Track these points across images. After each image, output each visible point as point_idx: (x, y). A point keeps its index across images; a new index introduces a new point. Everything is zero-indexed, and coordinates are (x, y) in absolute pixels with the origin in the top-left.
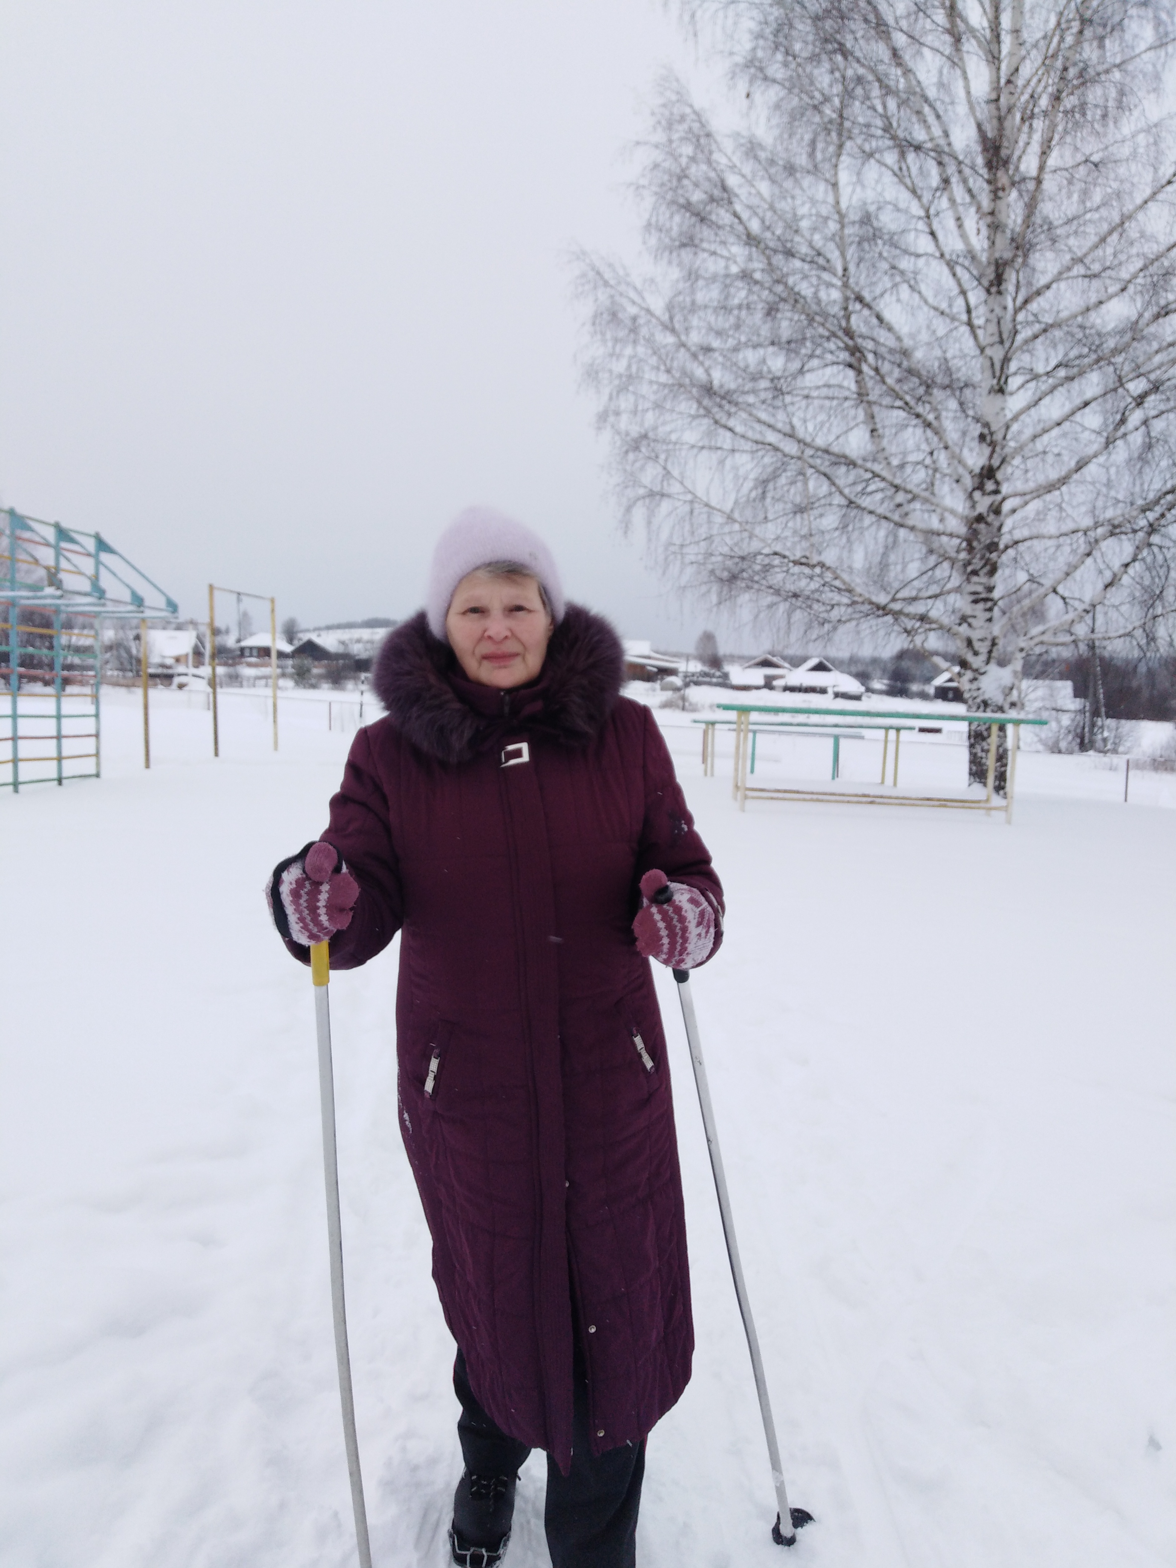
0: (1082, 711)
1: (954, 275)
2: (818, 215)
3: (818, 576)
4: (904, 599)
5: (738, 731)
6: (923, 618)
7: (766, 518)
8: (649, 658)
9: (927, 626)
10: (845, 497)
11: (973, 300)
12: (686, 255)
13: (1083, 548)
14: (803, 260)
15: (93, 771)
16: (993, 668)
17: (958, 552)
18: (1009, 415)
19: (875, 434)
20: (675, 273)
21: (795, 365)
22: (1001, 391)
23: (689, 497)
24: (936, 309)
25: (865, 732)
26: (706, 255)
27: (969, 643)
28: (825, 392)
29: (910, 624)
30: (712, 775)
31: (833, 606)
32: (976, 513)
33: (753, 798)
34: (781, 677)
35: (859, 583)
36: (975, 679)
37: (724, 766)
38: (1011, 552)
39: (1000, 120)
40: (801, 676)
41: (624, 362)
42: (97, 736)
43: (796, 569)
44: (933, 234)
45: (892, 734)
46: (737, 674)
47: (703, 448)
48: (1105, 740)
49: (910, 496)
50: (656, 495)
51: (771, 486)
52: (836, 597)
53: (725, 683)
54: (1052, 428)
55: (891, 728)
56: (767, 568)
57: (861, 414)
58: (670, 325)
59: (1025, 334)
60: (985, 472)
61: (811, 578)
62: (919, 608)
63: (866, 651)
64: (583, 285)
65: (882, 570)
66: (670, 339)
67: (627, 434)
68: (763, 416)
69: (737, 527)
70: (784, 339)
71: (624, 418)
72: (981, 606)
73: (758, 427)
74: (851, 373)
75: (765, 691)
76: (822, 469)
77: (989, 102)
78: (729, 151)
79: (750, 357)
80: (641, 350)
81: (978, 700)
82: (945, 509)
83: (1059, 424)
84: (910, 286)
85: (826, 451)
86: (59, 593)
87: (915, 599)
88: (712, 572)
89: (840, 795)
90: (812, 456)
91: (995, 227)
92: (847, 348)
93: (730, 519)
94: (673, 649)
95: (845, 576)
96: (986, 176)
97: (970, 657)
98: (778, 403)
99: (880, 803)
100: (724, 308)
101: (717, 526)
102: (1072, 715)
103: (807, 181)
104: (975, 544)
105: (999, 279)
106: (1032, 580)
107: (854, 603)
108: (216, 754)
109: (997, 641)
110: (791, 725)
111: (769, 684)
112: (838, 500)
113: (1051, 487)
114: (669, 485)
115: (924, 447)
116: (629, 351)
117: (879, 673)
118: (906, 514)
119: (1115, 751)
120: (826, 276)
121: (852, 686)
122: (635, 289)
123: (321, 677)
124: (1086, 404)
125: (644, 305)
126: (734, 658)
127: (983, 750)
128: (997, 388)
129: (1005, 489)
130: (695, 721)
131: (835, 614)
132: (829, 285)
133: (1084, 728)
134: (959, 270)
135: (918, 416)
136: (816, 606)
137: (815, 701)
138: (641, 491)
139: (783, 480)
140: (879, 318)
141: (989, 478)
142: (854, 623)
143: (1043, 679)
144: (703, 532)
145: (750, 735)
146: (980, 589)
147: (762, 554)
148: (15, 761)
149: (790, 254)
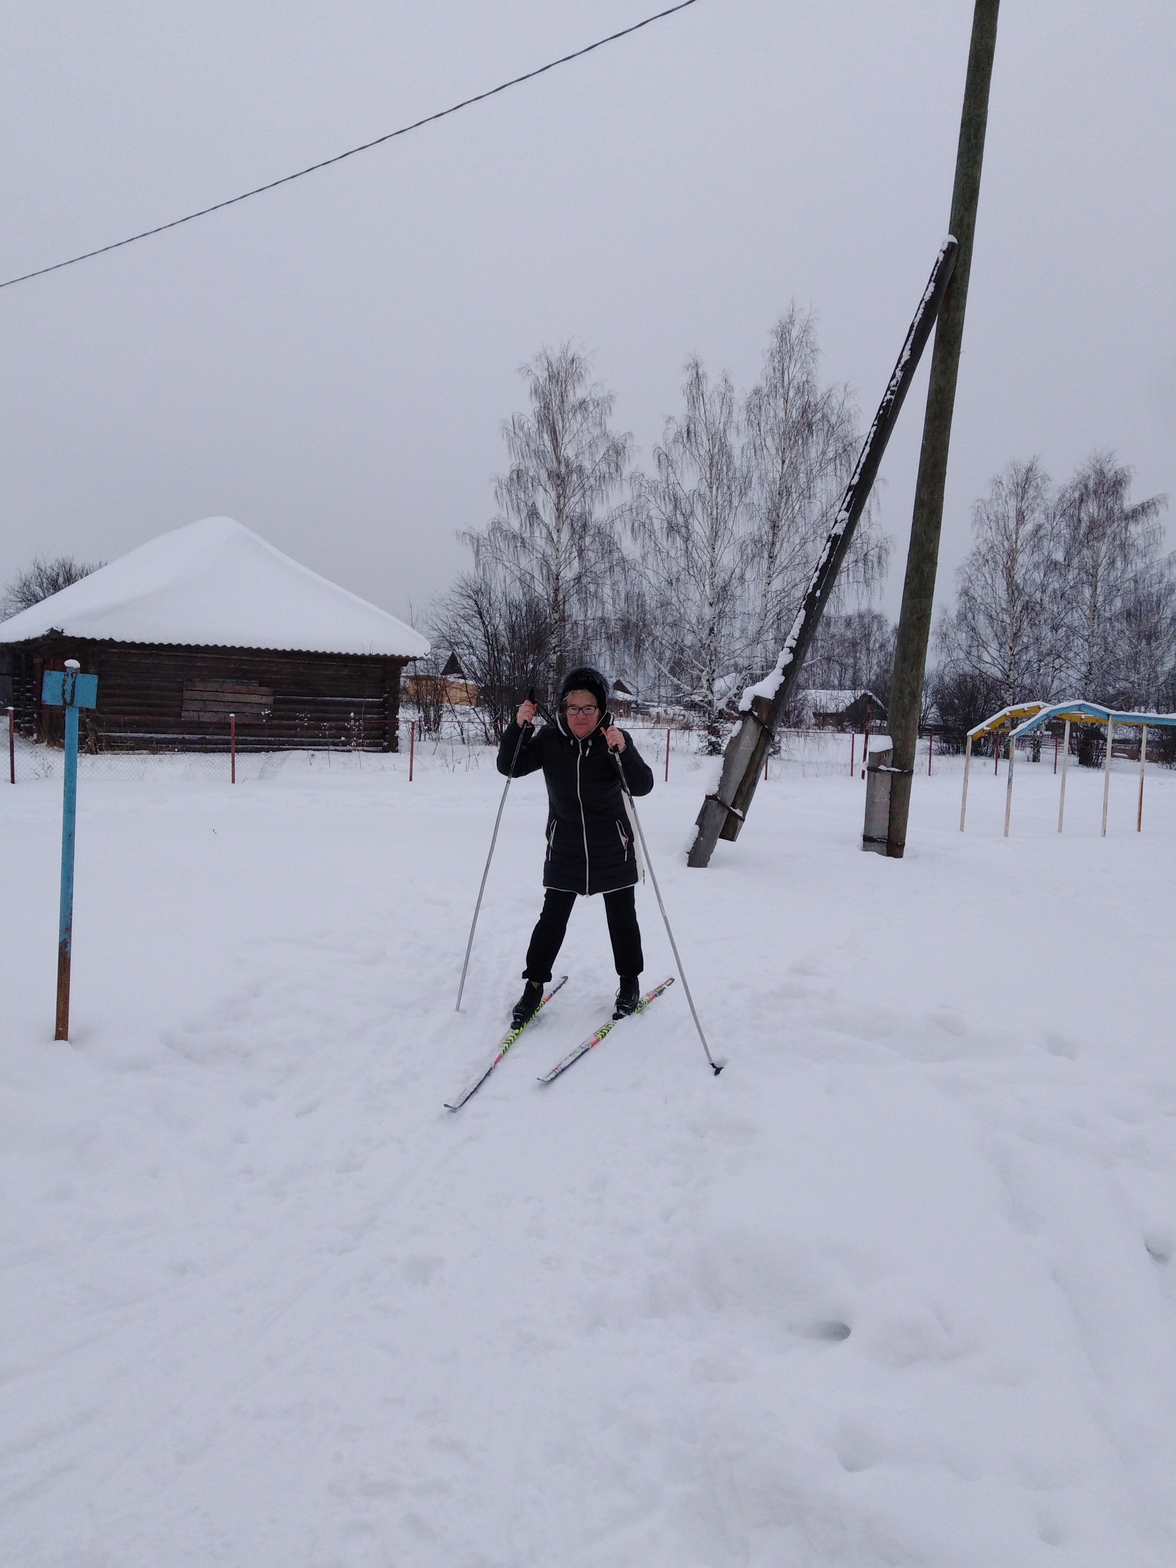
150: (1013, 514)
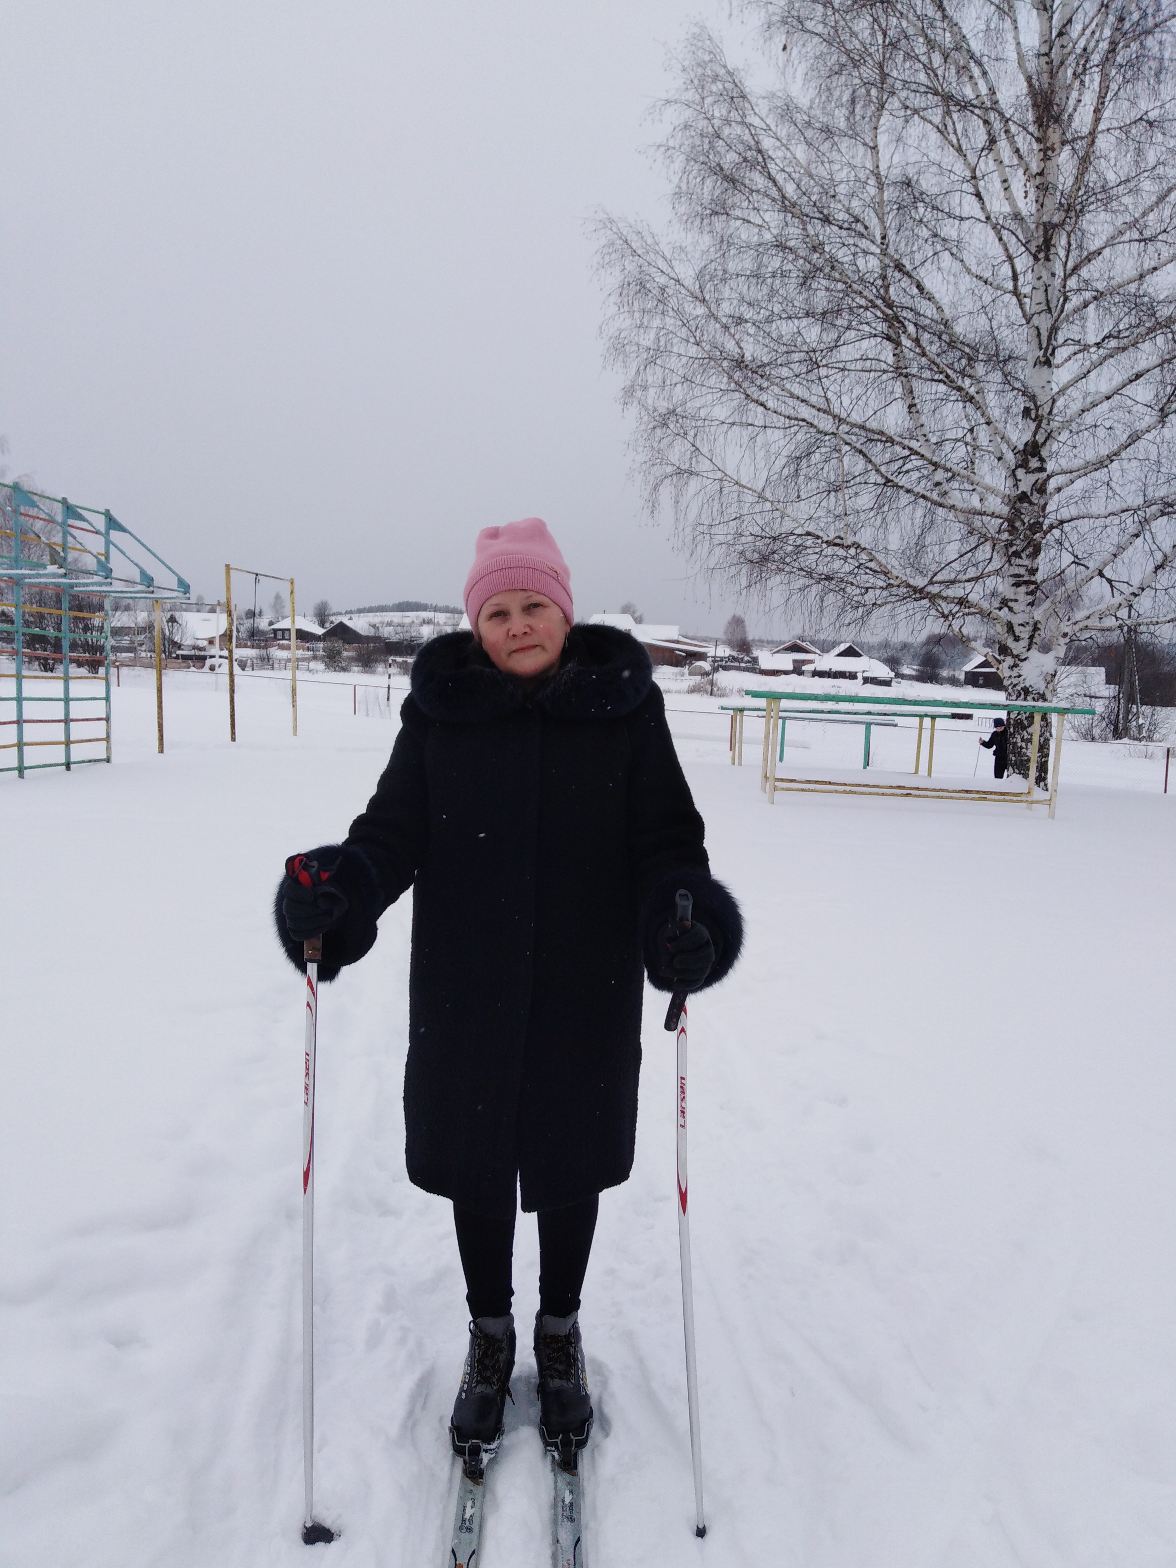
0: (1116, 698)
1: (1000, 239)
2: (857, 180)
3: (853, 558)
4: (942, 582)
5: (768, 718)
6: (962, 602)
7: (799, 496)
8: (678, 642)
9: (967, 610)
10: (882, 476)
11: (1019, 268)
12: (719, 223)
13: (1132, 529)
14: (841, 228)
15: (105, 757)
16: (1034, 655)
17: (999, 532)
18: (1056, 389)
19: (913, 409)
20: (706, 240)
21: (830, 337)
22: (1048, 363)
23: (719, 475)
24: (979, 277)
25: (897, 720)
26: (739, 222)
27: (1010, 627)
28: (859, 365)
29: (946, 608)
30: (740, 764)
31: (867, 589)
32: (1019, 492)
33: (783, 789)
34: (811, 662)
35: (895, 565)
36: (1016, 665)
37: (753, 753)
38: (1056, 532)
39: (1052, 75)
40: (831, 661)
41: (652, 335)
42: (107, 719)
43: (830, 551)
44: (978, 195)
45: (927, 721)
46: (767, 659)
47: (733, 424)
48: (1140, 727)
49: (950, 474)
50: (684, 473)
51: (804, 463)
52: (872, 580)
53: (753, 667)
54: (1101, 402)
55: (926, 715)
56: (799, 549)
57: (898, 390)
58: (700, 295)
59: (1075, 301)
60: (1029, 448)
61: (845, 559)
62: (956, 591)
63: (902, 635)
64: (610, 254)
65: (918, 552)
66: (701, 310)
67: (655, 410)
68: (797, 390)
69: (768, 505)
70: (820, 310)
71: (652, 392)
72: (1023, 589)
73: (790, 401)
74: (889, 346)
75: (794, 676)
76: (858, 445)
77: (1038, 55)
78: (763, 113)
79: (786, 328)
80: (670, 322)
81: (1019, 688)
82: (988, 489)
83: (1108, 398)
84: (952, 254)
85: (863, 427)
86: (63, 571)
87: (953, 582)
88: (742, 553)
89: (874, 786)
90: (847, 433)
91: (1044, 189)
92: (886, 319)
93: (761, 497)
94: (701, 634)
95: (880, 557)
96: (1036, 134)
97: (1010, 643)
98: (813, 376)
99: (916, 796)
100: (757, 276)
101: (748, 505)
102: (1107, 702)
103: (845, 144)
104: (1018, 524)
105: (1047, 245)
106: (1077, 562)
107: (890, 585)
108: (233, 739)
109: (1039, 626)
110: (822, 712)
111: (797, 669)
112: (874, 477)
113: (1101, 464)
114: (698, 462)
115: (964, 423)
116: (657, 322)
117: (908, 658)
118: (946, 493)
119: (1150, 738)
120: (864, 244)
121: (882, 671)
122: (664, 257)
123: (351, 659)
124: (1138, 376)
125: (673, 275)
126: (762, 643)
127: (1022, 740)
128: (1043, 360)
129: (1050, 466)
130: (723, 708)
131: (870, 597)
132: (865, 252)
133: (1118, 715)
134: (1005, 233)
135: (960, 389)
136: (849, 590)
137: (845, 687)
138: (669, 469)
139: (816, 457)
140: (920, 287)
141: (1033, 456)
142: (889, 606)
143: (1077, 665)
144: (733, 511)
145: (780, 721)
146: (1022, 571)
147: (794, 534)
148: (20, 745)
149: (826, 220)
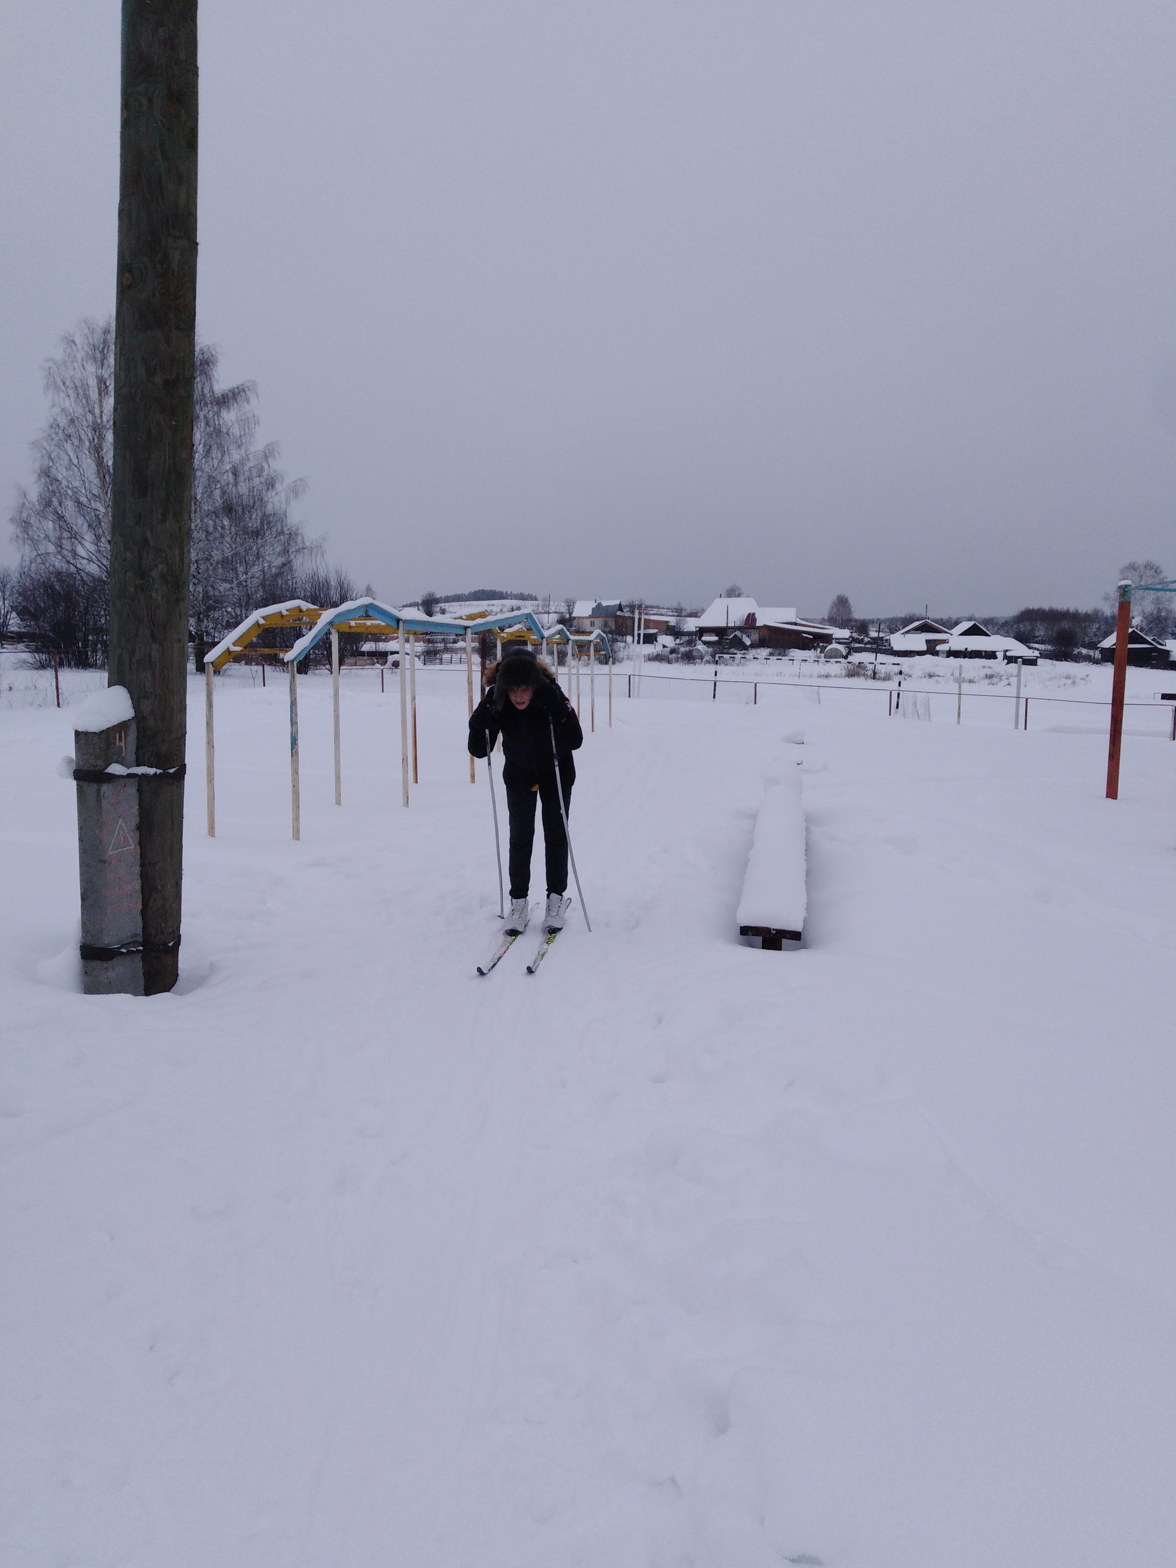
34: (944, 641)
40: (959, 641)
46: (898, 640)
53: (885, 649)
75: (928, 657)
111: (931, 650)
121: (1021, 649)
137: (988, 666)
150: (93, 382)
